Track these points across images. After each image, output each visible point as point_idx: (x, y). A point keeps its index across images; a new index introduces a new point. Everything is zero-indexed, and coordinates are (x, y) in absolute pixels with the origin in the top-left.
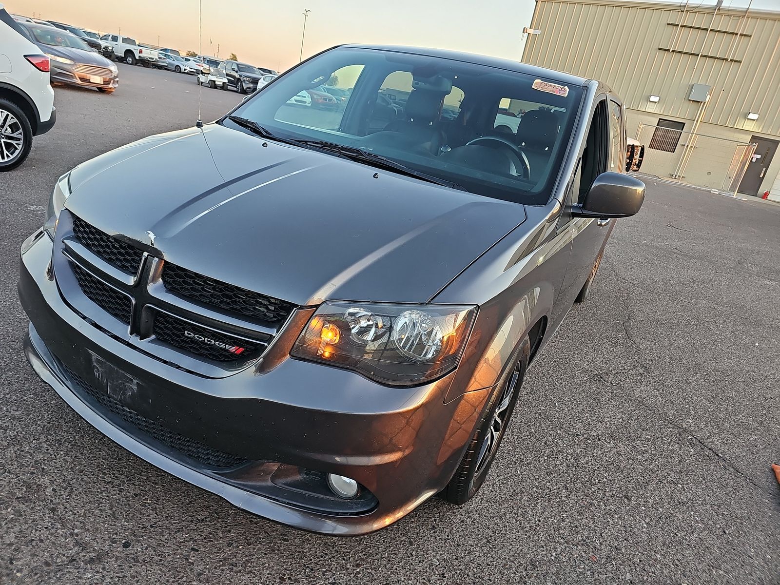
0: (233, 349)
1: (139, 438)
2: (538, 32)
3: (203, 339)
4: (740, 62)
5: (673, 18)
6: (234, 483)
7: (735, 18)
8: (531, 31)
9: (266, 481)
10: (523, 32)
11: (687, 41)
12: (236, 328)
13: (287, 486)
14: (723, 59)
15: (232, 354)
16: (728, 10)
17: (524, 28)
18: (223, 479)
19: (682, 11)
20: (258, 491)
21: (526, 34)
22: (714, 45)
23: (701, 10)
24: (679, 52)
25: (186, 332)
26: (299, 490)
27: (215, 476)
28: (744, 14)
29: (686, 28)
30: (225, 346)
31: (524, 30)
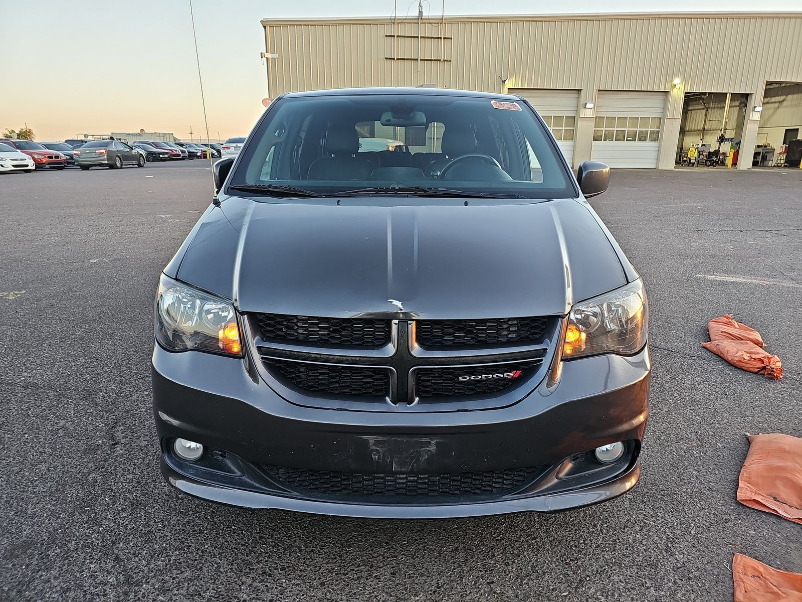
0: (511, 375)
1: (422, 503)
2: (276, 56)
3: (480, 377)
4: (450, 61)
5: (389, 30)
6: (533, 494)
7: (435, 25)
8: (269, 55)
9: (553, 480)
10: (262, 57)
11: (405, 49)
12: (513, 355)
13: (570, 475)
14: (437, 60)
15: (512, 380)
16: (429, 19)
17: (261, 53)
18: (523, 496)
19: (394, 24)
20: (555, 490)
21: (265, 59)
22: (427, 49)
23: (409, 21)
24: (402, 59)
25: (460, 378)
26: (579, 474)
27: (514, 497)
28: (441, 21)
29: (401, 38)
30: (504, 375)
31: (262, 55)
